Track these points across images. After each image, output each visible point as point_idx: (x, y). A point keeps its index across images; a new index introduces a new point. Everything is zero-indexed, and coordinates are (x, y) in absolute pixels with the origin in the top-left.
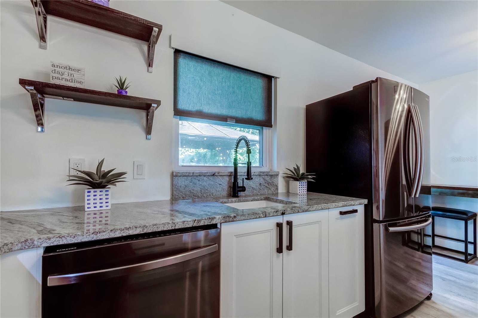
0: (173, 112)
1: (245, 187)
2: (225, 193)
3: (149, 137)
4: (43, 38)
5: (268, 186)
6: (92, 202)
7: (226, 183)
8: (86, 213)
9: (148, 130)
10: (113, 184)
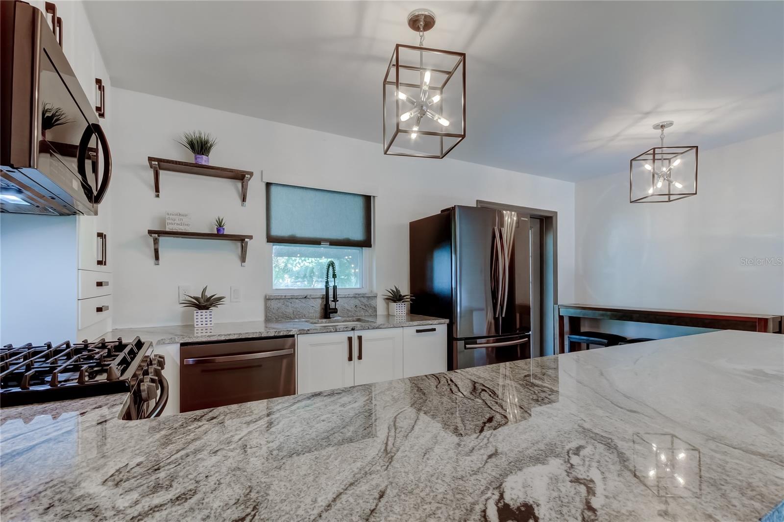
0: (265, 239)
1: (337, 309)
2: (318, 315)
3: (243, 264)
4: (157, 190)
5: (365, 308)
6: (199, 320)
7: (319, 306)
8: (196, 329)
9: (243, 259)
10: (214, 306)
